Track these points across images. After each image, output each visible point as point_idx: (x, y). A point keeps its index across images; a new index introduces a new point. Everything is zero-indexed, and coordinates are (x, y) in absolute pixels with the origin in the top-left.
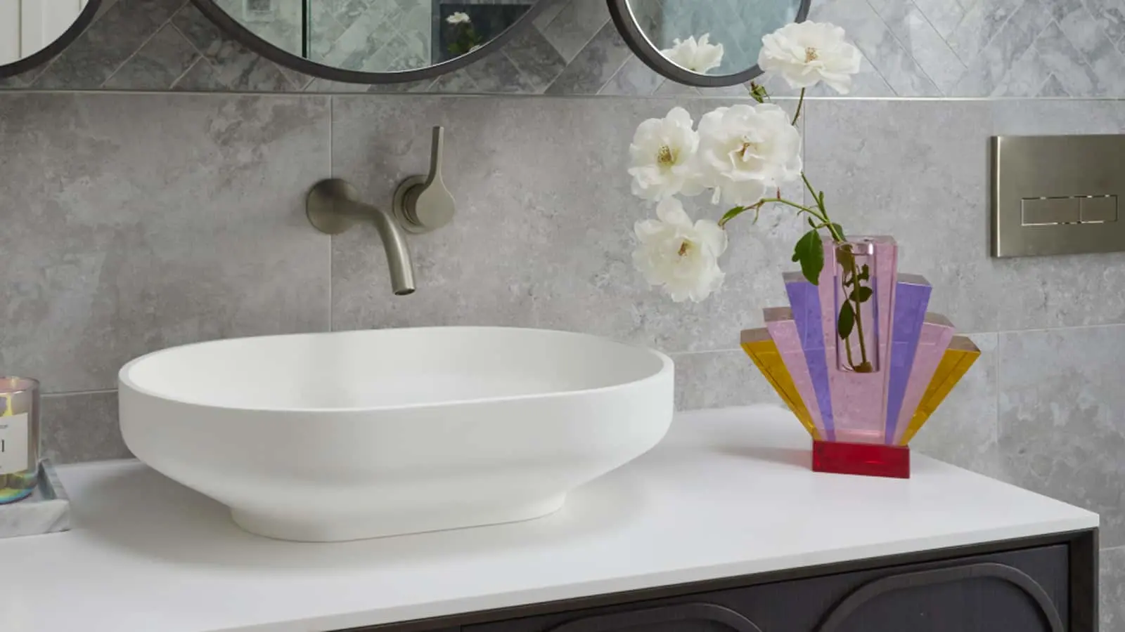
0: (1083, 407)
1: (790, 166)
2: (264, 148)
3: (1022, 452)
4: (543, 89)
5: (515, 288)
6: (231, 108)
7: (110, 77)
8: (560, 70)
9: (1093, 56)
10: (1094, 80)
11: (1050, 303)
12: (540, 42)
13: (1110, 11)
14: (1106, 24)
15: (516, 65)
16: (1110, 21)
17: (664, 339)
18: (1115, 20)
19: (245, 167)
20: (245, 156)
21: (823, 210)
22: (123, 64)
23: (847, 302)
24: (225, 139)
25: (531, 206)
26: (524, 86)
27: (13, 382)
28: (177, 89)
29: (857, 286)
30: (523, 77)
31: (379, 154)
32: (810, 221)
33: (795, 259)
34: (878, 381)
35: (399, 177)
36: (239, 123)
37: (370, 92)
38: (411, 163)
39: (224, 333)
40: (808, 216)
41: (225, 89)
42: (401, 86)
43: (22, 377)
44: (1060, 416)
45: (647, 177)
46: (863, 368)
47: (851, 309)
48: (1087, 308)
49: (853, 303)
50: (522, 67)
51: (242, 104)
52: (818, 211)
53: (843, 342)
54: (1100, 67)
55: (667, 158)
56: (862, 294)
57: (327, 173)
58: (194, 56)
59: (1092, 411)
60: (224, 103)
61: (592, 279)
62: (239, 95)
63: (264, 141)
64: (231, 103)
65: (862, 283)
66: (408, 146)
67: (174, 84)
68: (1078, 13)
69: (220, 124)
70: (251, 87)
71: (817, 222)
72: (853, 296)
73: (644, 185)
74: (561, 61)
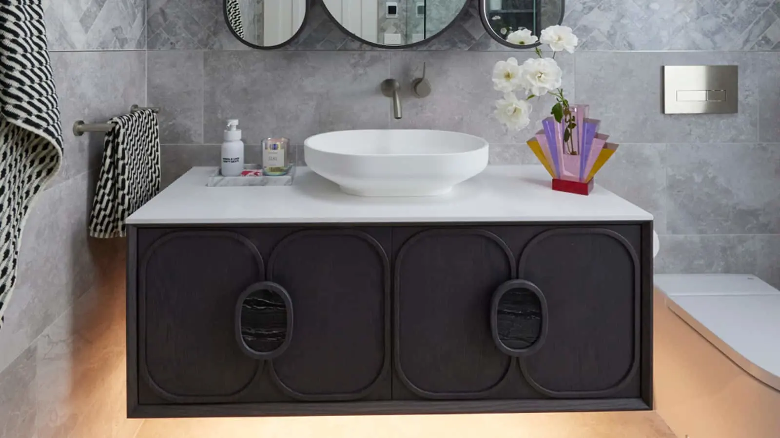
0: (710, 176)
1: (557, 81)
2: (368, 69)
3: (679, 192)
4: (467, 49)
5: (456, 118)
6: (356, 56)
7: (318, 46)
8: (474, 42)
9: (714, 33)
10: (715, 43)
11: (692, 133)
12: (466, 33)
13: (723, 15)
14: (721, 20)
15: (457, 41)
16: (723, 19)
17: (515, 138)
18: (725, 18)
19: (361, 75)
20: (361, 71)
21: (562, 95)
22: (322, 42)
23: (567, 129)
24: (355, 66)
25: (462, 89)
26: (460, 48)
27: (283, 139)
28: (340, 50)
29: (570, 123)
30: (460, 45)
31: (406, 71)
32: (557, 99)
33: (552, 113)
34: (578, 158)
35: (414, 78)
36: (359, 61)
37: (403, 51)
38: (418, 74)
39: (354, 128)
40: (555, 98)
41: (354, 50)
42: (415, 48)
43: (286, 138)
44: (698, 179)
45: (500, 83)
46: (573, 153)
47: (568, 131)
48: (712, 135)
49: (569, 129)
50: (460, 41)
51: (360, 55)
52: (559, 95)
53: (566, 144)
54: (718, 38)
55: (508, 76)
56: (572, 126)
57: (389, 77)
58: (345, 39)
59: (714, 178)
60: (354, 55)
61: (487, 115)
62: (359, 52)
63: (367, 66)
64: (356, 54)
65: (573, 122)
66: (417, 68)
67: (338, 49)
68: (707, 16)
69: (353, 61)
70: (363, 49)
71: (559, 99)
72: (569, 126)
73: (500, 86)
74: (474, 39)
